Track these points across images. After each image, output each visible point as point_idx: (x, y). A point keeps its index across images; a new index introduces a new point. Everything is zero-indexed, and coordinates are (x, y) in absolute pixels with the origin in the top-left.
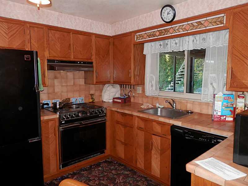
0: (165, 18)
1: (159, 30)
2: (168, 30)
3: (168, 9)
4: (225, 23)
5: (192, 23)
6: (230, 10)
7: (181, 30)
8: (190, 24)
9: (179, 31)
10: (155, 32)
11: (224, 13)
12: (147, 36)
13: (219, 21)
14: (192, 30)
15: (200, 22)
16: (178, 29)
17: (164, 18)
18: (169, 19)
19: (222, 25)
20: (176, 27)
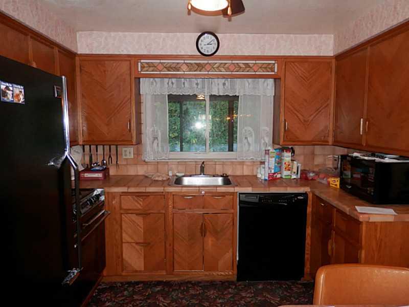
0: (202, 48)
1: (187, 63)
2: (204, 65)
3: (210, 38)
4: (276, 71)
5: (237, 63)
6: (281, 58)
7: (223, 69)
8: (236, 64)
9: (219, 70)
10: (181, 64)
11: (275, 61)
12: (165, 67)
13: (269, 68)
14: (238, 72)
15: (247, 64)
16: (218, 67)
17: (200, 48)
18: (208, 51)
19: (273, 73)
20: (216, 63)
